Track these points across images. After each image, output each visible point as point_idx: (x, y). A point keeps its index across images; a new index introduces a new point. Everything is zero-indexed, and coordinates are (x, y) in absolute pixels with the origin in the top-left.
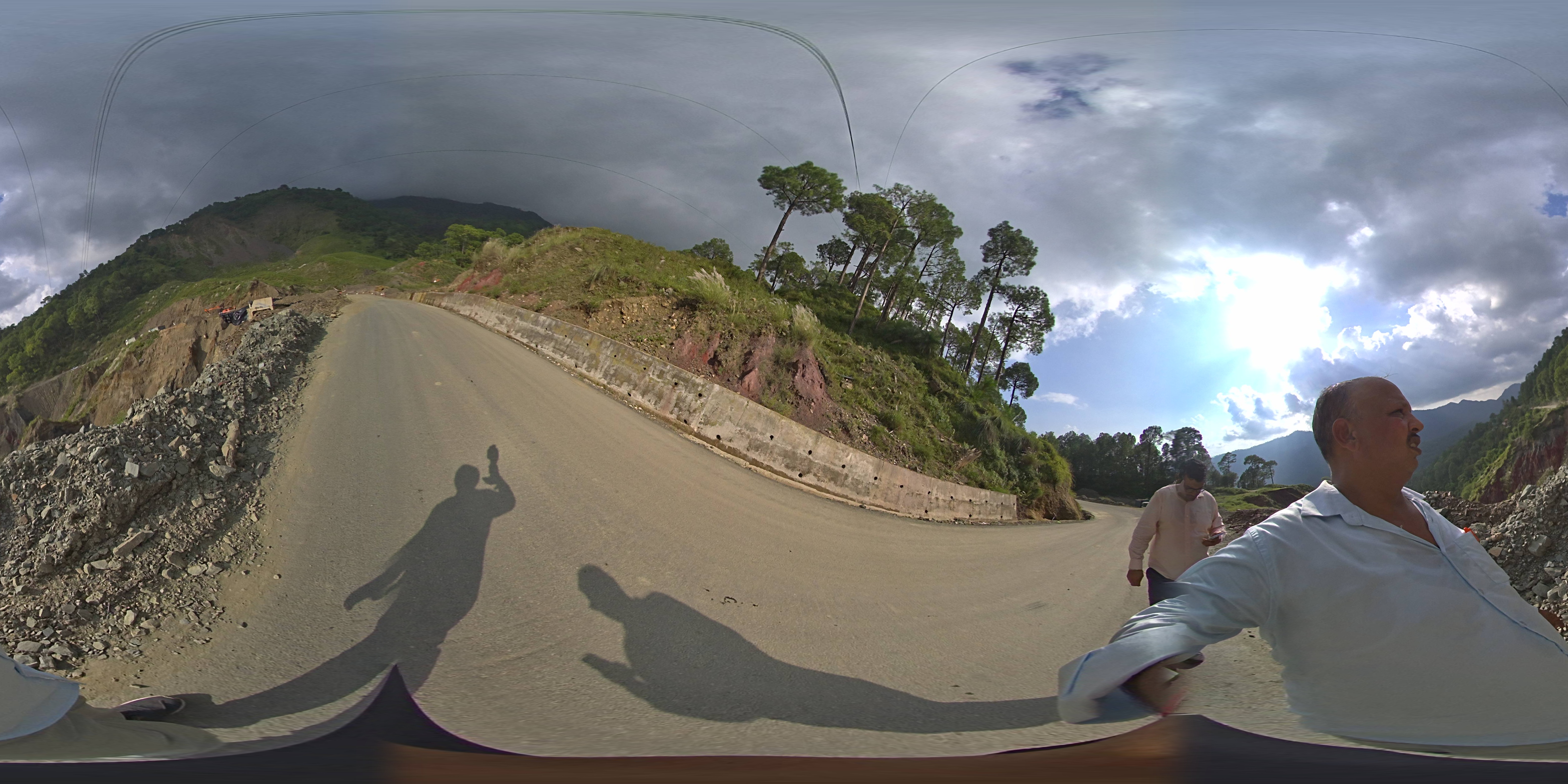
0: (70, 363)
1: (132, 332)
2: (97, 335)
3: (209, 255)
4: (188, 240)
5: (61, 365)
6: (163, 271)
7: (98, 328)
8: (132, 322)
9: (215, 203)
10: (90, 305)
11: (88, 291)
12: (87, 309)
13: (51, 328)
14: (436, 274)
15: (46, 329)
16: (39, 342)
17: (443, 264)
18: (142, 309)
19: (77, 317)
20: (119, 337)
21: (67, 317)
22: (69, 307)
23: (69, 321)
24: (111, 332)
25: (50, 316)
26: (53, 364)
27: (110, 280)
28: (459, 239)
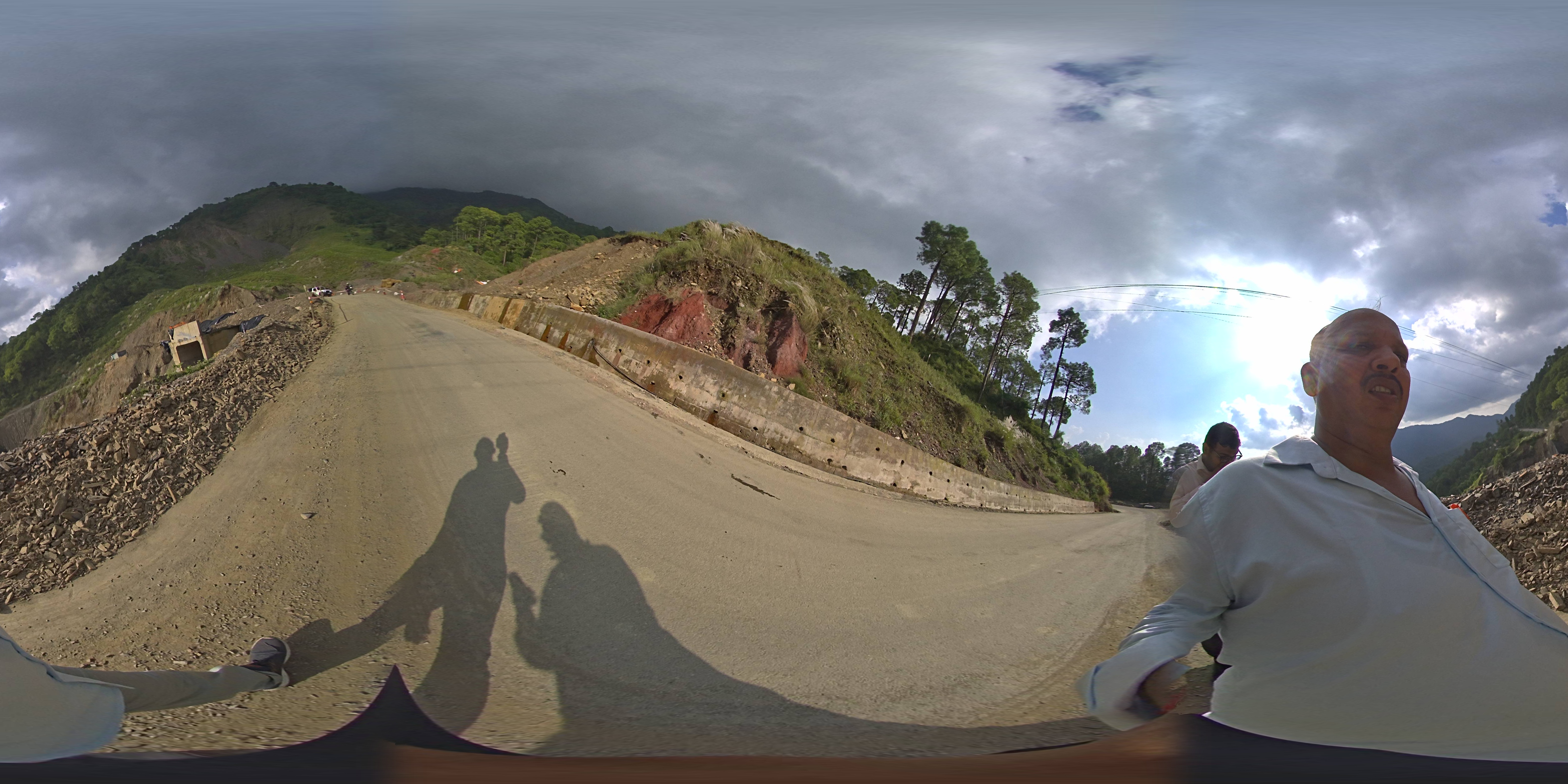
0: (47, 387)
2: (77, 356)
3: (201, 259)
4: (178, 245)
5: (39, 390)
6: (150, 280)
9: (205, 205)
10: (70, 323)
11: (70, 308)
12: (66, 328)
13: (31, 350)
14: (455, 262)
15: (26, 351)
16: (17, 366)
17: (459, 251)
18: (124, 324)
19: (56, 337)
20: (98, 357)
21: (48, 337)
22: (51, 325)
23: (49, 342)
24: (91, 351)
25: (32, 337)
26: (31, 388)
27: (94, 293)
28: (475, 223)
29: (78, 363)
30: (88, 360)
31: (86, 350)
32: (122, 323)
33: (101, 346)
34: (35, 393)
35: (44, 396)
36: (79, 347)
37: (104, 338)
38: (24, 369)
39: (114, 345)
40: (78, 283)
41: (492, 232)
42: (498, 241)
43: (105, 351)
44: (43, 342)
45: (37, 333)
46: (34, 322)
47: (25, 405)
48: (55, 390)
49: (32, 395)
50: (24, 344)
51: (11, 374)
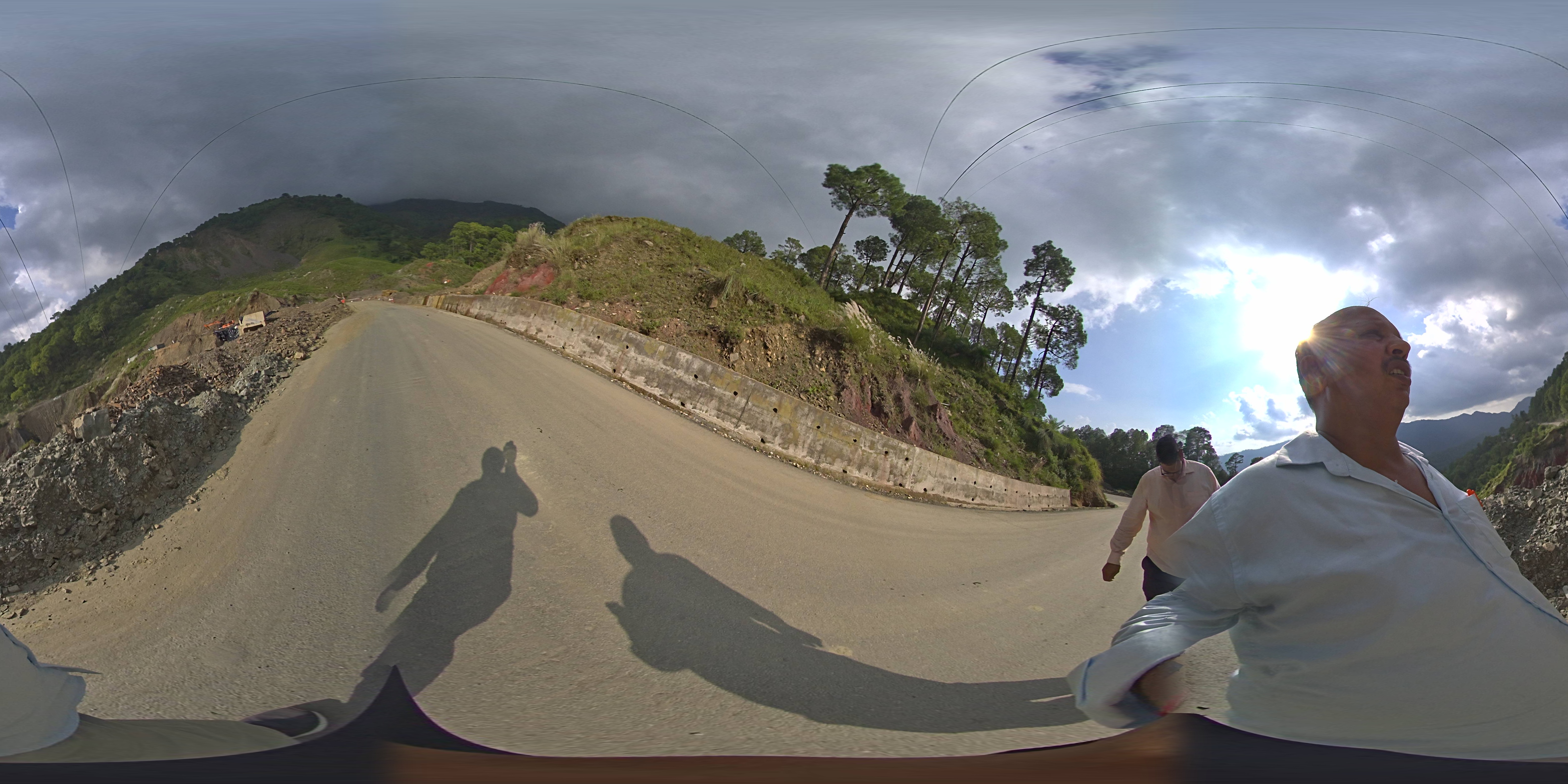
0: (74, 381)
1: (137, 349)
2: (102, 353)
3: (216, 267)
4: (194, 252)
5: (65, 384)
6: (169, 285)
7: (104, 345)
8: (137, 339)
9: (220, 215)
11: (95, 307)
12: (92, 326)
13: (57, 345)
14: (446, 273)
15: (51, 347)
16: (42, 361)
17: (452, 263)
19: (82, 334)
20: (124, 354)
21: (73, 334)
22: (73, 324)
23: (75, 338)
24: (115, 349)
25: (55, 333)
26: (58, 382)
27: (117, 295)
30: (114, 357)
31: (111, 348)
32: (145, 325)
33: (126, 344)
37: (127, 338)
38: (50, 364)
39: (140, 344)
40: (95, 286)
41: (482, 245)
42: (487, 253)
43: (132, 349)
44: (68, 338)
45: (62, 330)
46: (53, 321)
47: (54, 396)
50: (47, 340)
51: (38, 367)
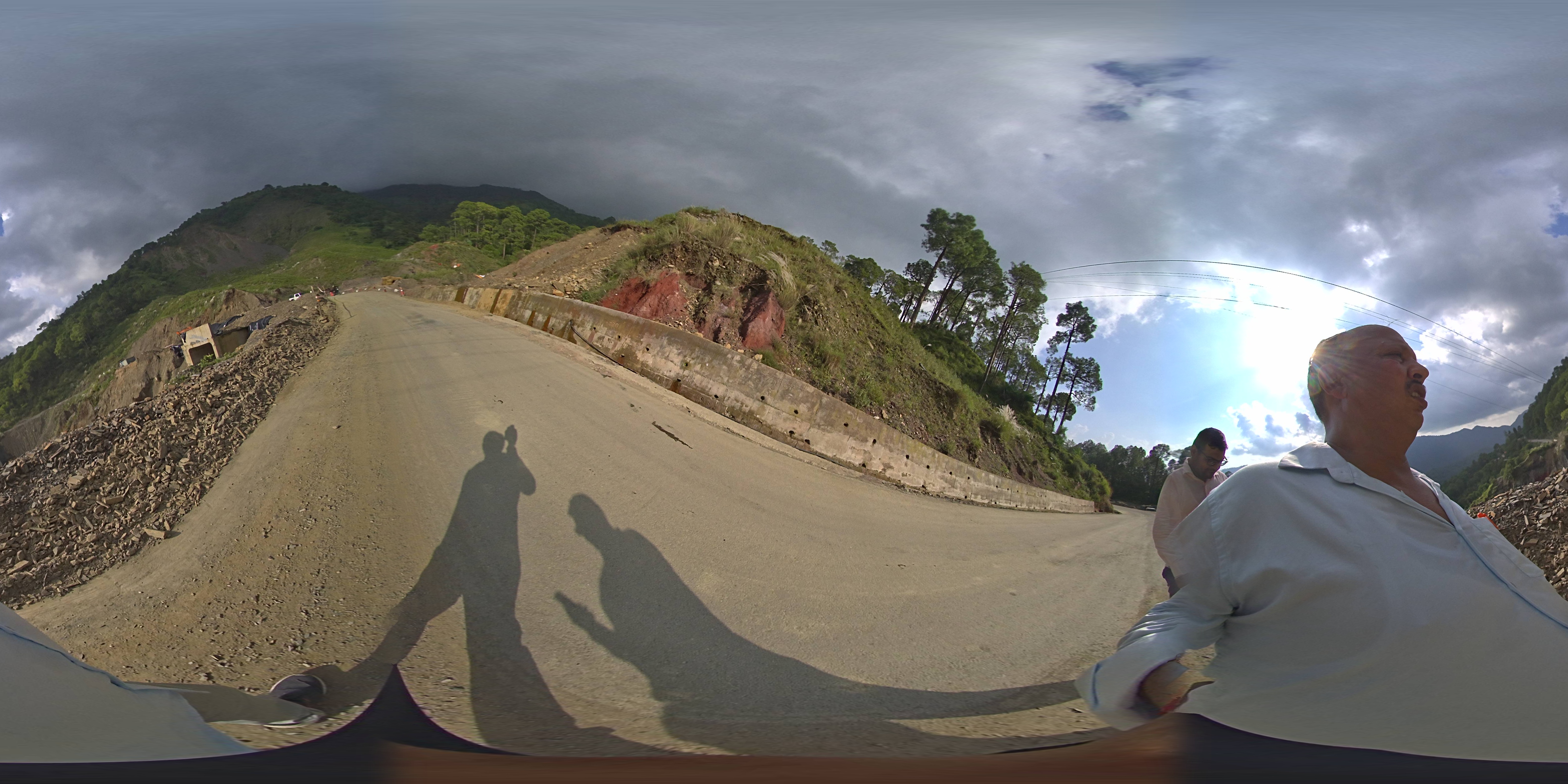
2: (84, 364)
3: (202, 264)
4: (180, 251)
5: (48, 400)
6: (153, 287)
8: (120, 346)
9: (202, 211)
10: (76, 332)
11: (77, 317)
12: (73, 337)
13: (38, 359)
14: (454, 257)
15: (33, 361)
16: (25, 376)
17: (458, 246)
18: (130, 332)
19: (63, 346)
20: (106, 365)
21: (55, 347)
22: (58, 335)
23: (56, 351)
24: (99, 359)
25: (39, 347)
26: (40, 398)
27: (99, 302)
28: (472, 218)
29: (86, 372)
30: (96, 368)
31: (93, 359)
32: (128, 331)
33: (108, 354)
34: (44, 402)
35: (52, 405)
36: (86, 355)
37: (111, 346)
38: (32, 379)
39: (121, 353)
40: (83, 292)
41: (490, 226)
42: (497, 234)
43: (113, 359)
44: (51, 351)
45: (45, 343)
46: (40, 331)
47: (34, 415)
48: (64, 399)
49: (41, 404)
50: (31, 354)
51: (20, 384)
